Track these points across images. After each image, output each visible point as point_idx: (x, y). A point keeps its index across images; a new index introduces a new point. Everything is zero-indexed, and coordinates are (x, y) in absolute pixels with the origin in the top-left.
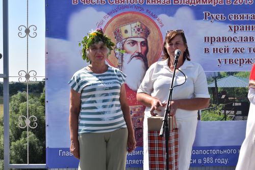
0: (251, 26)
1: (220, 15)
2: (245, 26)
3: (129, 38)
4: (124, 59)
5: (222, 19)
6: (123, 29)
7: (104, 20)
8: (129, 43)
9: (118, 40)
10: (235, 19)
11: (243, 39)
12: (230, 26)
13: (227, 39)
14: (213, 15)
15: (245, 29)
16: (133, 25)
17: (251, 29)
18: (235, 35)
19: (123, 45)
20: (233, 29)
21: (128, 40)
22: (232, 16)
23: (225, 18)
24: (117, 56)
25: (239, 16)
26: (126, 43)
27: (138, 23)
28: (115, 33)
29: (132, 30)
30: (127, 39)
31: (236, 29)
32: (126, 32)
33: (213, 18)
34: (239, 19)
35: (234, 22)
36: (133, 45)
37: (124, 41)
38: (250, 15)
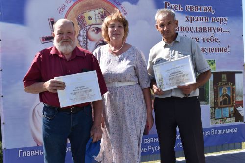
0: (204, 17)
1: (178, 5)
2: (199, 17)
3: (93, 25)
4: (88, 47)
5: (180, 9)
6: (87, 15)
7: (66, 4)
8: (93, 31)
9: (81, 27)
10: (191, 10)
11: (198, 30)
12: (187, 17)
13: (184, 29)
14: (172, 5)
15: (199, 20)
16: (97, 11)
17: (204, 21)
18: (191, 26)
19: (87, 33)
20: (190, 20)
21: (92, 27)
22: (188, 7)
23: (182, 9)
24: (81, 44)
25: (194, 8)
26: (90, 30)
27: (102, 10)
28: (78, 19)
29: (96, 16)
30: (91, 25)
31: (192, 20)
32: (90, 18)
33: (172, 8)
34: (194, 11)
35: (190, 13)
36: (98, 33)
37: (88, 27)
38: (203, 7)
